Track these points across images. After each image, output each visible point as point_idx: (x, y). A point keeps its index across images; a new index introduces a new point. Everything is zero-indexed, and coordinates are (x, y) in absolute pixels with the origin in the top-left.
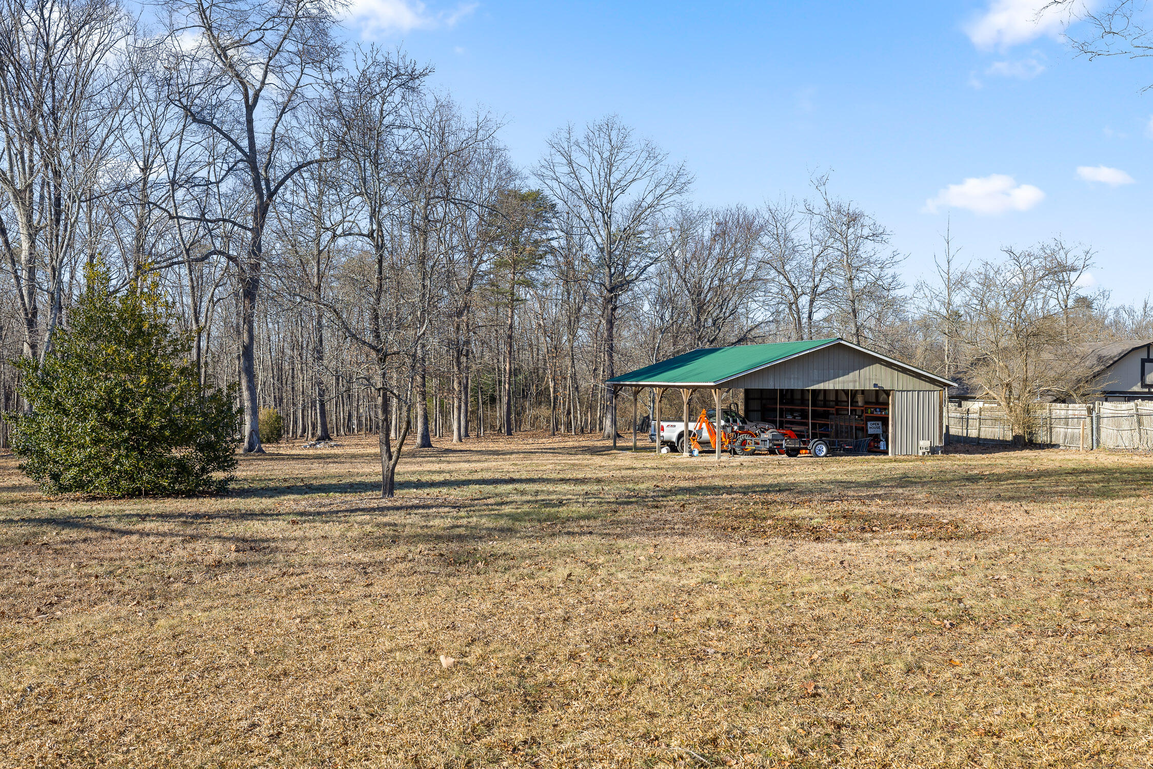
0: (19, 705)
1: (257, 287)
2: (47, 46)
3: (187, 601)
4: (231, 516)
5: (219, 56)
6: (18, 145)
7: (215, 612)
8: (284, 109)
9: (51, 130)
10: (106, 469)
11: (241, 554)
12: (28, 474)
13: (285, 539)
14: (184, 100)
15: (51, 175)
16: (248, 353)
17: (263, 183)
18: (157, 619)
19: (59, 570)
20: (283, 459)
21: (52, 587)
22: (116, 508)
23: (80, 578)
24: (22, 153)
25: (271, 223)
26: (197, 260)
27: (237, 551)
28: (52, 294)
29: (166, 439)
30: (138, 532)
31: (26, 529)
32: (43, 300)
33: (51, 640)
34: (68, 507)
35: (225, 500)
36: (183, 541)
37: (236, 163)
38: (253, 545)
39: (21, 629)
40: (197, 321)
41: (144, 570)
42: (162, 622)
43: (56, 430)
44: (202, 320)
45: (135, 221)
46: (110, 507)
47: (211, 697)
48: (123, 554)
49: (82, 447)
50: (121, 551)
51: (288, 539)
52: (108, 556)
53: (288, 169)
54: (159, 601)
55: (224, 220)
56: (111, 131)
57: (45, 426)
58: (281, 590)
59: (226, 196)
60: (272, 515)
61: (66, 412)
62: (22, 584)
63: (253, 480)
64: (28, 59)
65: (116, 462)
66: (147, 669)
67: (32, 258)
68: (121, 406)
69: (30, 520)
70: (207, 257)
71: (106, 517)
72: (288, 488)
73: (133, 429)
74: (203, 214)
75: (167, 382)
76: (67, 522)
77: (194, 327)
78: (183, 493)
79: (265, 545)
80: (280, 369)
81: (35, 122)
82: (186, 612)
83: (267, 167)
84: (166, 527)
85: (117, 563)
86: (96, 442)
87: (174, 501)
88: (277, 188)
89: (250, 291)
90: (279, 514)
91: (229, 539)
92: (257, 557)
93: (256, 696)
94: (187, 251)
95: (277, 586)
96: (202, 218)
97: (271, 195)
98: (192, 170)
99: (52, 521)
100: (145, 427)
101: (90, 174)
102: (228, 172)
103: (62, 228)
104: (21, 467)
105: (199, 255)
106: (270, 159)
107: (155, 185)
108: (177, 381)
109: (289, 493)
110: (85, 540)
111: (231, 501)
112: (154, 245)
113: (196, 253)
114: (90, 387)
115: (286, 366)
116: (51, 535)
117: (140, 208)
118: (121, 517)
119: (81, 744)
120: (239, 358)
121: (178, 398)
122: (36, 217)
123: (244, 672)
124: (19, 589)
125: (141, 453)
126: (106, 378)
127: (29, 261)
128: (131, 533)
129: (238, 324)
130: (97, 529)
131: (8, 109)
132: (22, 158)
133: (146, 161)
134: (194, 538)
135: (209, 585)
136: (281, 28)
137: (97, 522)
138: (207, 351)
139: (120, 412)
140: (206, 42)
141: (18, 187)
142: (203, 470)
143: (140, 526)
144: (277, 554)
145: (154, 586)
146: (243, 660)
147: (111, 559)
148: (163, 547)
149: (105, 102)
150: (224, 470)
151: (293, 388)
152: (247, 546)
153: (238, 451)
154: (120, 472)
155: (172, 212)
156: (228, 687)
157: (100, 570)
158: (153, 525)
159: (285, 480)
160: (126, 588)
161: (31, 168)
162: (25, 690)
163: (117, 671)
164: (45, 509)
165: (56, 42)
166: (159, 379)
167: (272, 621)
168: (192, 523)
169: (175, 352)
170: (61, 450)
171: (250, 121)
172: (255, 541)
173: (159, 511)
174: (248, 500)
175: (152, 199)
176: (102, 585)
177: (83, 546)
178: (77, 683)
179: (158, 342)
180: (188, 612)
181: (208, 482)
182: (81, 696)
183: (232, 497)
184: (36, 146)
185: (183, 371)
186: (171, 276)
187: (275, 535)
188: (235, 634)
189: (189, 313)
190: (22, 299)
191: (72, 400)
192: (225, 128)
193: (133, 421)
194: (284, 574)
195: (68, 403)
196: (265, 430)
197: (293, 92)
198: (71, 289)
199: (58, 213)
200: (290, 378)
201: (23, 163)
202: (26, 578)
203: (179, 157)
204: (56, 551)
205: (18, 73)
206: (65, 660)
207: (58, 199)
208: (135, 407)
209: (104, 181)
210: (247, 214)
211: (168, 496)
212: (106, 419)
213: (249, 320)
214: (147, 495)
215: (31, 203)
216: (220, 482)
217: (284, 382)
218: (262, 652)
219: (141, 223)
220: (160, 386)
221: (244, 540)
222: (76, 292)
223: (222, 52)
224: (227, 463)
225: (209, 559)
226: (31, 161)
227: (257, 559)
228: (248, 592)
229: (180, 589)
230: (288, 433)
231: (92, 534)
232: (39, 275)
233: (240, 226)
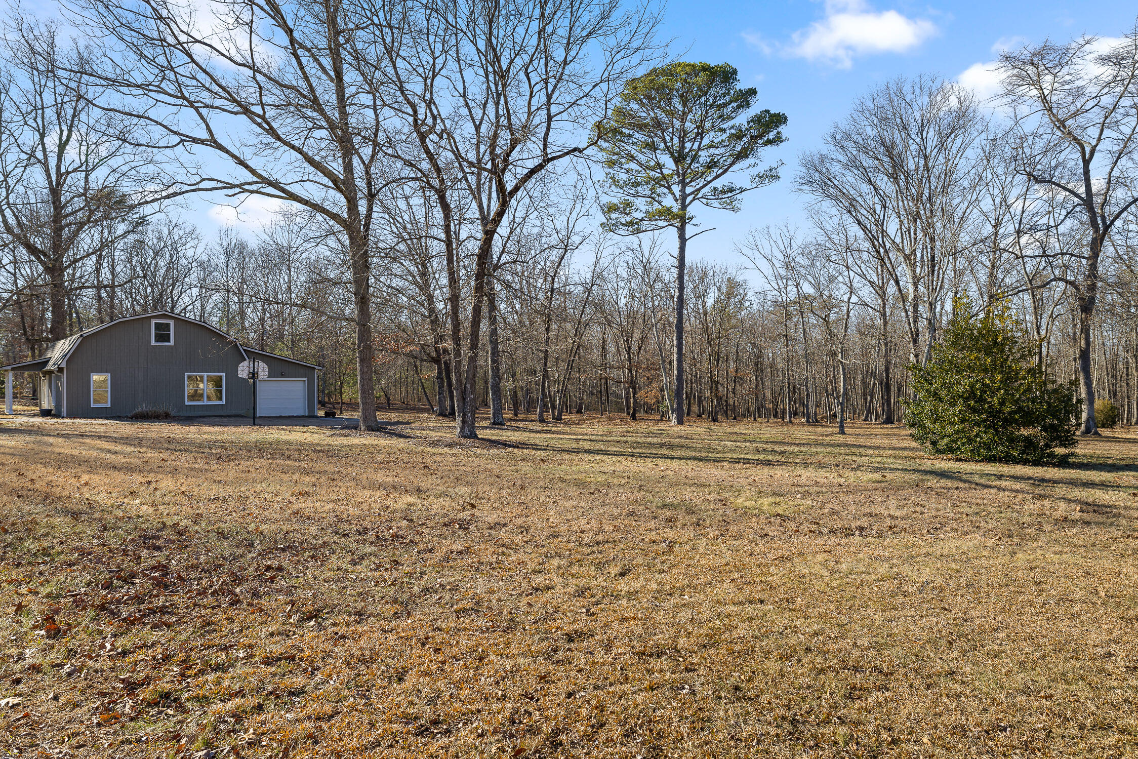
0: (921, 592)
1: (1094, 303)
2: (925, 156)
3: (1040, 544)
4: (1073, 483)
5: (1059, 128)
6: (906, 225)
7: (1065, 556)
8: (1120, 155)
9: (928, 212)
10: (970, 441)
11: (1085, 514)
12: (916, 440)
13: (1126, 508)
14: (1028, 169)
15: (928, 241)
16: (1085, 356)
17: (1099, 219)
18: (1015, 553)
19: (940, 506)
20: (1119, 442)
21: (936, 517)
22: (978, 468)
23: (955, 514)
24: (909, 230)
25: (1108, 249)
26: (1039, 287)
27: (1082, 511)
28: (930, 321)
29: (1016, 421)
30: (995, 487)
31: (916, 476)
32: (923, 324)
33: (939, 553)
34: (943, 464)
35: (1067, 471)
36: (1033, 498)
37: (1074, 207)
38: (1096, 508)
39: (918, 542)
40: (1038, 333)
41: (1003, 515)
42: (1020, 555)
43: (934, 412)
44: (1043, 333)
45: (988, 264)
46: (973, 467)
47: (1067, 622)
48: (985, 502)
49: (952, 423)
50: (984, 499)
51: (1130, 508)
52: (974, 501)
53: (1123, 204)
54: (1016, 540)
55: (1062, 254)
56: (970, 203)
57: (927, 408)
58: (1127, 549)
59: (1064, 235)
60: (1112, 486)
61: (941, 400)
62: (916, 512)
63: (1091, 457)
64: (913, 168)
65: (977, 436)
66: (1011, 588)
67: (916, 298)
68: (981, 396)
69: (918, 471)
70: (1048, 283)
71: (971, 474)
72: (1127, 465)
73: (989, 413)
74: (1044, 252)
75: (1017, 379)
76: (943, 474)
77: (1036, 337)
78: (1030, 462)
79: (1108, 510)
80: (1114, 368)
81: (918, 208)
82: (1040, 552)
83: (1103, 205)
84: (1018, 486)
85: (982, 507)
86: (963, 421)
87: (1023, 467)
88: (1112, 222)
89: (1087, 306)
90: (1119, 486)
91: (1074, 501)
92: (1101, 519)
93: (1110, 631)
94: (1030, 281)
95: (1122, 545)
96: (1044, 255)
97: (1107, 228)
98: (1034, 220)
99: (932, 473)
100: (1000, 411)
101: (956, 236)
102: (1066, 216)
103: (936, 276)
104: (911, 435)
105: (1040, 283)
106: (1106, 199)
107: (1005, 236)
108: (1025, 378)
109: (1127, 470)
110: (957, 488)
111: (1072, 471)
112: (1003, 280)
113: (1038, 282)
114: (959, 383)
115: (1121, 365)
116: (933, 482)
117: (991, 254)
118: (982, 475)
119: (966, 629)
120: (1075, 360)
121: (1025, 391)
122: (918, 270)
123: (1097, 610)
124: (914, 515)
125: (996, 430)
126: (969, 377)
127: (914, 300)
128: (990, 487)
129: (1074, 334)
130: (965, 481)
131: (901, 204)
132: (910, 233)
133: (997, 219)
134: (1041, 497)
135: (1058, 535)
136: (1117, 89)
137: (964, 477)
138: (1047, 356)
139: (981, 400)
140: (1046, 119)
141: (907, 252)
142: (1047, 446)
143: (997, 483)
144: (1120, 519)
145: (1012, 528)
146: (1095, 599)
147: (977, 504)
148: (1017, 500)
149: (966, 184)
150: (1066, 447)
151: (1127, 384)
152: (1090, 508)
153: (1078, 433)
154: (980, 443)
155: (1018, 253)
156: (1082, 618)
157: (970, 511)
158: (1007, 483)
159: (1123, 459)
160: (990, 526)
161: (915, 239)
162: (923, 583)
163: (988, 585)
164: (927, 464)
165: (931, 151)
166: (1010, 377)
167: (1120, 573)
168: (1039, 485)
169: (1023, 357)
170: (938, 425)
171: (1087, 172)
172: (1098, 506)
173: (1012, 473)
174: (1088, 472)
175: (1002, 246)
176: (972, 522)
177: (956, 492)
178: (959, 586)
179: (1010, 350)
180: (1041, 552)
181: (1052, 455)
182: (962, 596)
183: (1073, 468)
184: (918, 224)
185: (1029, 371)
186: (1016, 300)
187: (1117, 503)
188: (1085, 577)
189: (1031, 327)
190: (910, 325)
191: (945, 392)
192: (1062, 183)
193: (989, 407)
194: (1129, 536)
195: (943, 393)
196: (1100, 417)
197: (1129, 139)
198: (941, 316)
199: (933, 266)
200: (1124, 375)
201: (910, 236)
202: (919, 509)
203: (1023, 212)
204: (937, 493)
205: (906, 178)
206: (949, 569)
207: (933, 257)
208: (992, 397)
209: (965, 239)
210: (1083, 246)
211: (1018, 463)
212: (969, 405)
213: (1085, 330)
214: (1000, 461)
215: (915, 262)
216: (1062, 456)
217: (1118, 378)
218: (1112, 597)
219: (993, 266)
220: (1011, 382)
221: (1087, 504)
222: (945, 318)
223: (1061, 124)
224: (1068, 440)
225: (1058, 514)
226: (915, 234)
227: (1101, 520)
228: (1094, 545)
229: (1033, 534)
230: (1123, 421)
231: (961, 485)
232: (920, 308)
233: (1077, 256)
